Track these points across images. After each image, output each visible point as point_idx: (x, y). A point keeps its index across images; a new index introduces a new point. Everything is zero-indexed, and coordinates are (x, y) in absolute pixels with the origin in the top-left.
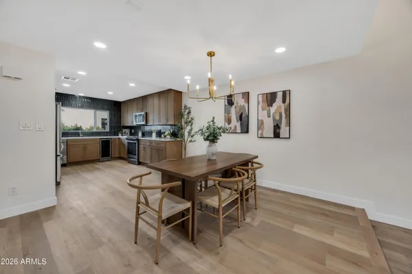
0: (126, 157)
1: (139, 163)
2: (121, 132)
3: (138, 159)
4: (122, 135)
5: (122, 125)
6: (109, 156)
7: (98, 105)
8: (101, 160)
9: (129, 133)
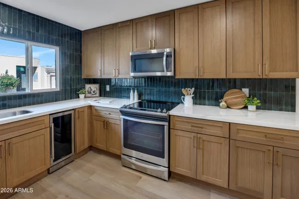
0: (119, 153)
2: (83, 91)
3: (169, 167)
4: (85, 97)
5: (83, 77)
6: (71, 152)
7: (38, 31)
8: (51, 170)
9: (98, 92)
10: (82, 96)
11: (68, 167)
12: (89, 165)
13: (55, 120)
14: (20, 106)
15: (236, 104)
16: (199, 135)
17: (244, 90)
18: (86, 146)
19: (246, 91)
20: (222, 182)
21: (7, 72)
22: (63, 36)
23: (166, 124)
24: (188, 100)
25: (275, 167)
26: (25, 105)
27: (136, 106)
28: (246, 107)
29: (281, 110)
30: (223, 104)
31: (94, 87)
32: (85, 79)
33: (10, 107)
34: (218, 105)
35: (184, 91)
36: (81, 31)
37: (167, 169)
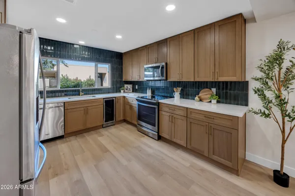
0: (136, 123)
1: (160, 138)
2: (123, 88)
3: (158, 133)
4: (124, 92)
5: (123, 80)
6: (113, 120)
7: (100, 57)
8: (104, 126)
9: (131, 89)
10: (122, 91)
11: (111, 127)
12: (121, 128)
13: (106, 102)
14: (92, 94)
15: (206, 99)
16: (173, 115)
17: (212, 89)
18: (122, 118)
19: (214, 90)
20: (183, 143)
21: (90, 77)
22: (112, 57)
23: (156, 107)
24: (177, 95)
25: (210, 135)
26: (94, 94)
27: (150, 98)
28: (210, 102)
29: (238, 104)
30: (197, 98)
31: (130, 86)
32: (124, 81)
33: (88, 94)
34: (194, 99)
35: (175, 89)
36: (122, 53)
37: (156, 134)
